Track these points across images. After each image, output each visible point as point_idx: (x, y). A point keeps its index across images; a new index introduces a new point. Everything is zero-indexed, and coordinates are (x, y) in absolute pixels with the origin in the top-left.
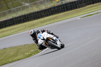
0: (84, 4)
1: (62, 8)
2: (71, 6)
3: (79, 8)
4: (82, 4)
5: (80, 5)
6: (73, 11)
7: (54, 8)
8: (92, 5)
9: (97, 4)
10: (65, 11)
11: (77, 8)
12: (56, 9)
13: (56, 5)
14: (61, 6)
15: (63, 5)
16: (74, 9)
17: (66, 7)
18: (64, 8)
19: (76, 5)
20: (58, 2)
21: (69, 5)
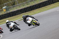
0: (20, 13)
1: (7, 15)
2: (12, 14)
3: (17, 15)
4: (19, 13)
5: (17, 13)
6: (13, 17)
7: (3, 15)
8: (25, 13)
9: (27, 12)
10: (9, 17)
11: (16, 15)
12: (4, 16)
13: (4, 14)
14: (6, 14)
15: (8, 14)
16: (14, 16)
17: (10, 15)
18: (8, 15)
19: (15, 13)
20: (5, 12)
21: (11, 13)
